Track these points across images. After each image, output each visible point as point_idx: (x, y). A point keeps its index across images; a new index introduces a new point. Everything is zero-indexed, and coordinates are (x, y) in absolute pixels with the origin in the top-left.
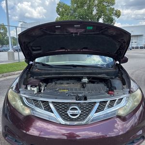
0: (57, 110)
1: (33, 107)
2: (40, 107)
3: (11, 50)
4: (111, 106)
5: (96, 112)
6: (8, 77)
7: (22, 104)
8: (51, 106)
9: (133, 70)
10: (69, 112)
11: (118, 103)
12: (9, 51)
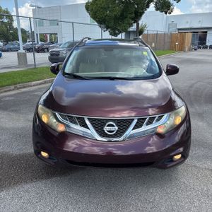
0: (94, 127)
1: (68, 122)
2: (75, 123)
3: (22, 51)
4: (150, 122)
5: (134, 129)
6: (23, 90)
7: (55, 121)
8: (87, 122)
9: (193, 82)
10: (106, 129)
11: (158, 120)
12: (19, 51)
